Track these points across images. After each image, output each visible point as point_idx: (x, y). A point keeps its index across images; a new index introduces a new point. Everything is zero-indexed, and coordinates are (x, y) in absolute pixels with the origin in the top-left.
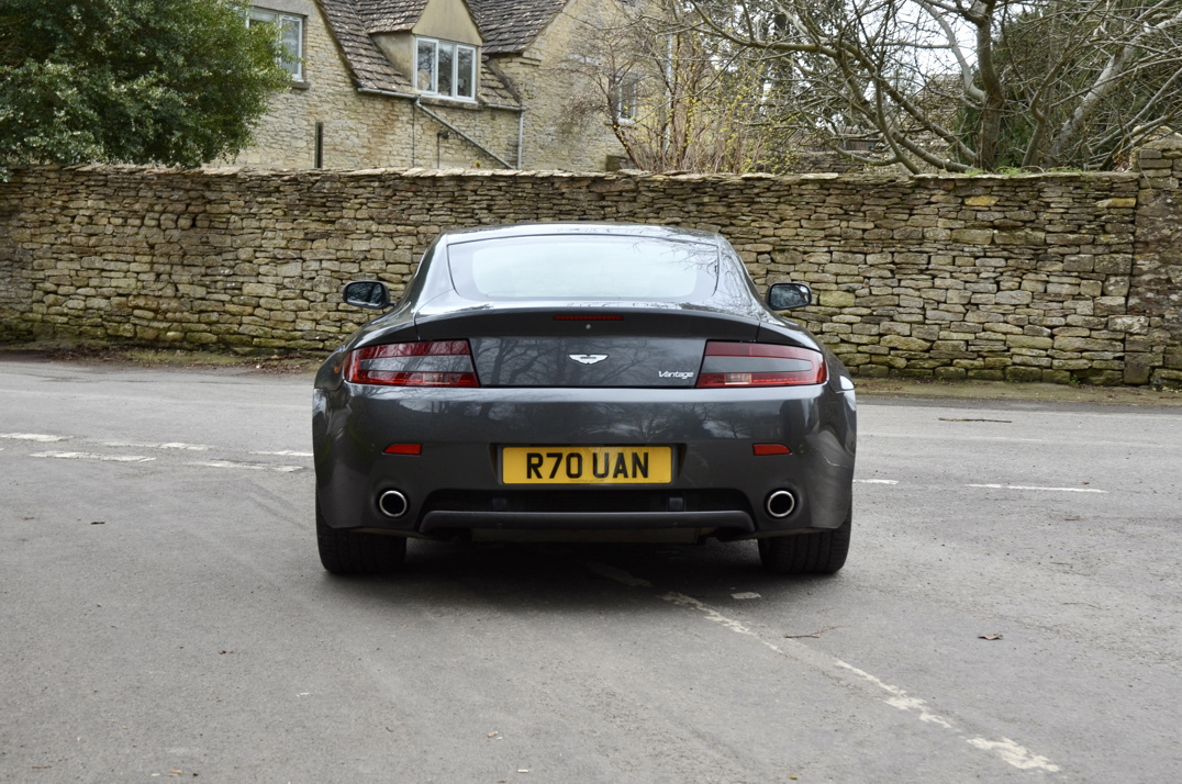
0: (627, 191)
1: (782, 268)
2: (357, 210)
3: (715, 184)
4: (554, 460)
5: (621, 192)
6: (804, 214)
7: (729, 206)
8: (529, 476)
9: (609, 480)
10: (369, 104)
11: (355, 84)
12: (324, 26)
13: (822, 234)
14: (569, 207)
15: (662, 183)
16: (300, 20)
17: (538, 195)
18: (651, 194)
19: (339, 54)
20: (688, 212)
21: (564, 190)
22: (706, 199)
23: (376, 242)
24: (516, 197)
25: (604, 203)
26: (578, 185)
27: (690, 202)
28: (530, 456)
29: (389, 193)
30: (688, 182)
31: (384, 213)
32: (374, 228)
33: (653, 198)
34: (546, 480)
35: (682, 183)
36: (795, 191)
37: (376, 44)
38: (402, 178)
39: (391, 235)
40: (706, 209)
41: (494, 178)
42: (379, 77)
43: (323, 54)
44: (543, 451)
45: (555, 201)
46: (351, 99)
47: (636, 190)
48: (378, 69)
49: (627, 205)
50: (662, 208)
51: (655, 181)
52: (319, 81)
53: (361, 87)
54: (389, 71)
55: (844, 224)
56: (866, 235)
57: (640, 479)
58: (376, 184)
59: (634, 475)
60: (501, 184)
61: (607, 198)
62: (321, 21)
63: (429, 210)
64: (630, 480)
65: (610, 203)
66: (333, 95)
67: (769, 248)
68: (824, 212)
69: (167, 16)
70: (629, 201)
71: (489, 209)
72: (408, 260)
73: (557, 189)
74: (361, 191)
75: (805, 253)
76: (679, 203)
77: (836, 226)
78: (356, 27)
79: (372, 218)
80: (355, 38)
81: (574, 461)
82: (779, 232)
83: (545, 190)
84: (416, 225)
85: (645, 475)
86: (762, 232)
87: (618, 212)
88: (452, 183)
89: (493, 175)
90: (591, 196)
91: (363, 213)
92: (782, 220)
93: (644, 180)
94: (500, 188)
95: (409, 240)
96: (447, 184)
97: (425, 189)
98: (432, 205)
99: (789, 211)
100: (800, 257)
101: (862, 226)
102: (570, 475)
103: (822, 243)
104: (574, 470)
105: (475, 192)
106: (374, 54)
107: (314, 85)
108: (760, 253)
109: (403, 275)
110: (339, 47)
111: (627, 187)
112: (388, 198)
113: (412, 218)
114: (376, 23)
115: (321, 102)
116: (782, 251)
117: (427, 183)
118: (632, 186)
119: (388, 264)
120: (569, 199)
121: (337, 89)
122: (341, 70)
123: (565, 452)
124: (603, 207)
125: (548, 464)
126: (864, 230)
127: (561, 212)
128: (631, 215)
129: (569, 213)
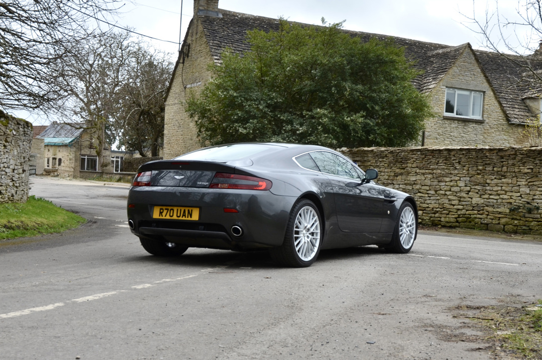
0: (512, 155)
2: (412, 164)
4: (166, 211)
5: (509, 155)
8: (160, 216)
9: (181, 218)
10: (515, 129)
11: (508, 120)
12: (493, 96)
14: (489, 162)
15: (526, 151)
16: (482, 93)
17: (477, 157)
18: (521, 156)
19: (500, 108)
20: (536, 164)
21: (487, 155)
23: (418, 177)
24: (469, 158)
25: (503, 160)
26: (493, 152)
27: (537, 159)
28: (161, 209)
29: (423, 156)
30: (535, 150)
31: (422, 165)
32: (418, 171)
33: (522, 158)
34: (164, 217)
35: (533, 151)
37: (524, 103)
38: (428, 150)
39: (423, 174)
41: (461, 150)
42: (522, 117)
43: (492, 108)
44: (164, 208)
45: (484, 159)
46: (505, 127)
47: (515, 154)
48: (523, 114)
49: (512, 160)
50: (525, 162)
51: (523, 150)
52: (490, 119)
53: (510, 121)
54: (528, 114)
57: (189, 219)
58: (419, 153)
59: (188, 217)
60: (464, 152)
61: (504, 158)
62: (492, 93)
63: (437, 163)
64: (186, 219)
65: (505, 160)
66: (497, 125)
70: (512, 159)
71: (459, 163)
72: (429, 184)
73: (485, 154)
74: (414, 156)
76: (533, 160)
78: (516, 96)
79: (417, 167)
80: (514, 101)
81: (172, 211)
83: (480, 155)
84: (432, 170)
85: (191, 217)
87: (508, 164)
88: (446, 152)
89: (461, 149)
90: (498, 157)
91: (414, 165)
93: (519, 150)
94: (463, 154)
95: (430, 176)
96: (445, 152)
97: (436, 155)
98: (438, 161)
102: (170, 216)
104: (171, 215)
105: (454, 155)
106: (522, 107)
107: (487, 121)
109: (427, 190)
110: (500, 104)
112: (423, 158)
113: (431, 167)
114: (526, 94)
115: (491, 128)
117: (437, 152)
119: (422, 186)
120: (489, 158)
121: (499, 122)
122: (501, 114)
123: (170, 208)
124: (502, 162)
125: (165, 212)
127: (486, 164)
128: (513, 165)
129: (489, 164)
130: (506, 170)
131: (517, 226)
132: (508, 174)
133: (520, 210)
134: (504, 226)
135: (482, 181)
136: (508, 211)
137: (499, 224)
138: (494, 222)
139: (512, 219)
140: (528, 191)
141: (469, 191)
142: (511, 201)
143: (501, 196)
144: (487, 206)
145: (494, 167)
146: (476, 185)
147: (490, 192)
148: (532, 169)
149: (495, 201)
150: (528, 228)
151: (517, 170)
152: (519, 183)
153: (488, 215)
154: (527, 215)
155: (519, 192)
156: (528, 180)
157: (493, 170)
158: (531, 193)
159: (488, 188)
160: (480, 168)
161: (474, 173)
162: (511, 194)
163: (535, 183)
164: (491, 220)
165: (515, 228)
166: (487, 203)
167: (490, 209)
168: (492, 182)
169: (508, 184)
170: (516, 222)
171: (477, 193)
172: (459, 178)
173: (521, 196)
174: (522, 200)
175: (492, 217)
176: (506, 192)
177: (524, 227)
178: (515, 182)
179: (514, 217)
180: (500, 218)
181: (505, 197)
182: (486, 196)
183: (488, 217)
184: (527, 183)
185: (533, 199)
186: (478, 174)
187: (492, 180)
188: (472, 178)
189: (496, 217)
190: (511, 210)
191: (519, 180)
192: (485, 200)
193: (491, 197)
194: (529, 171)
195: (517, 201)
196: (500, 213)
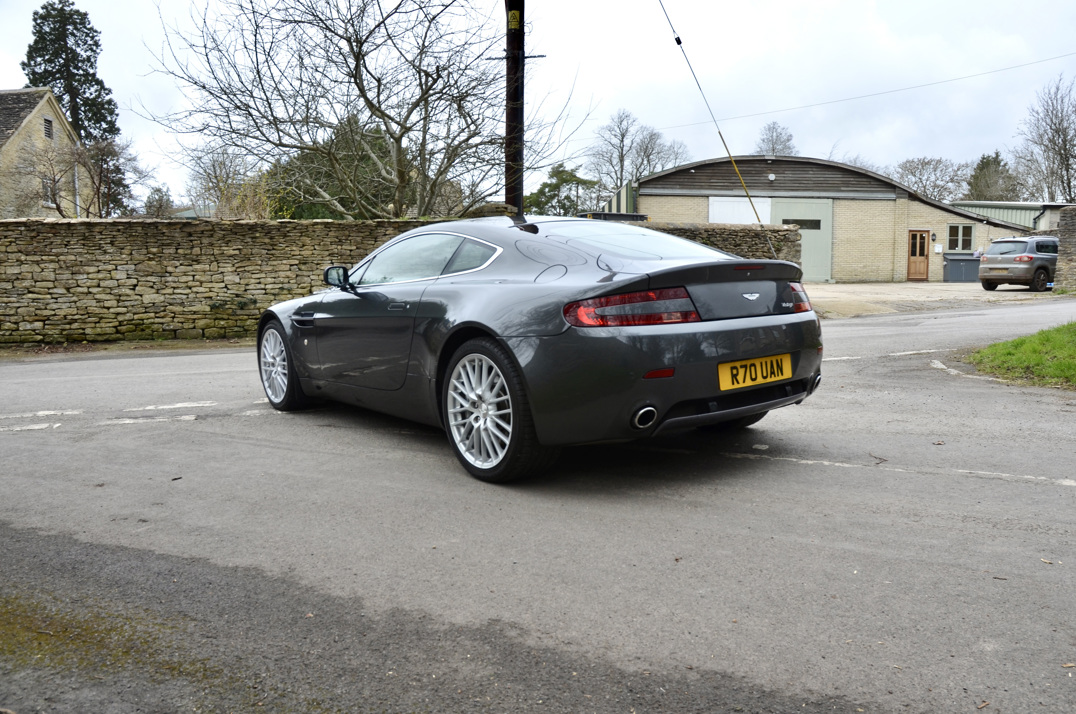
0: (207, 231)
1: (305, 273)
2: (7, 246)
3: (263, 226)
4: (743, 370)
5: (202, 231)
6: (317, 242)
7: (271, 238)
8: (733, 384)
9: (769, 380)
13: (327, 253)
14: (168, 241)
15: (229, 225)
17: (146, 234)
18: (222, 232)
20: (247, 243)
21: (165, 231)
22: (258, 235)
23: (25, 268)
24: (131, 236)
25: (192, 238)
26: (174, 227)
27: (247, 236)
28: (732, 368)
29: (33, 234)
30: (247, 224)
31: (30, 248)
32: (23, 258)
33: (224, 234)
34: (741, 385)
35: (242, 225)
36: (310, 229)
38: (44, 224)
39: (37, 263)
40: (258, 240)
45: (159, 238)
47: (213, 230)
49: (207, 239)
50: (230, 241)
51: (224, 224)
55: (339, 247)
56: (352, 253)
57: (780, 378)
58: (23, 228)
59: (778, 375)
61: (195, 235)
63: (66, 245)
64: (777, 379)
65: (195, 238)
67: (297, 262)
68: (328, 240)
70: (208, 237)
71: (112, 243)
72: (52, 278)
73: (160, 230)
74: (10, 233)
75: (318, 264)
76: (241, 238)
77: (335, 248)
79: (20, 251)
81: (753, 368)
82: (303, 253)
83: (150, 232)
84: (57, 255)
85: (782, 373)
86: (293, 253)
87: (202, 244)
90: (183, 234)
91: (13, 248)
92: (304, 246)
93: (218, 224)
94: (119, 230)
95: (52, 266)
97: (62, 232)
98: (68, 241)
99: (308, 241)
100: (315, 267)
101: (350, 248)
103: (328, 258)
104: (754, 376)
105: (101, 233)
108: (291, 265)
109: (49, 289)
111: (207, 228)
112: (32, 238)
113: (53, 250)
116: (305, 264)
117: (64, 227)
118: (211, 228)
119: (36, 282)
120: (169, 236)
123: (748, 363)
124: (191, 241)
125: (741, 372)
126: (351, 251)
127: (163, 245)
128: (211, 245)
129: (168, 245)
130: (199, 252)
131: (225, 328)
132: (204, 258)
133: (227, 307)
134: (203, 330)
135: (158, 269)
136: (208, 309)
137: (194, 328)
138: (186, 326)
139: (215, 319)
140: (237, 280)
141: (135, 286)
142: (211, 294)
143: (194, 289)
144: (171, 304)
145: (177, 249)
146: (147, 276)
147: (174, 285)
148: (239, 249)
149: (185, 297)
150: (242, 329)
151: (216, 252)
152: (221, 270)
153: (173, 317)
154: (239, 312)
155: (223, 282)
156: (237, 265)
157: (176, 253)
158: (242, 282)
159: (170, 279)
160: (155, 250)
161: (142, 257)
162: (210, 285)
163: (246, 268)
164: (180, 325)
165: (222, 331)
166: (171, 301)
167: (178, 309)
168: (177, 270)
169: (204, 271)
170: (222, 323)
171: (152, 287)
172: (114, 267)
173: (226, 287)
174: (229, 292)
175: (183, 320)
176: (201, 283)
177: (236, 329)
178: (216, 269)
179: (219, 316)
180: (195, 319)
181: (201, 289)
182: (170, 291)
183: (175, 320)
184: (234, 269)
185: (246, 290)
186: (150, 259)
187: (176, 267)
188: (140, 266)
189: (188, 319)
190: (213, 307)
191: (221, 265)
192: (167, 296)
193: (176, 291)
194: (237, 252)
195: (219, 292)
196: (195, 313)
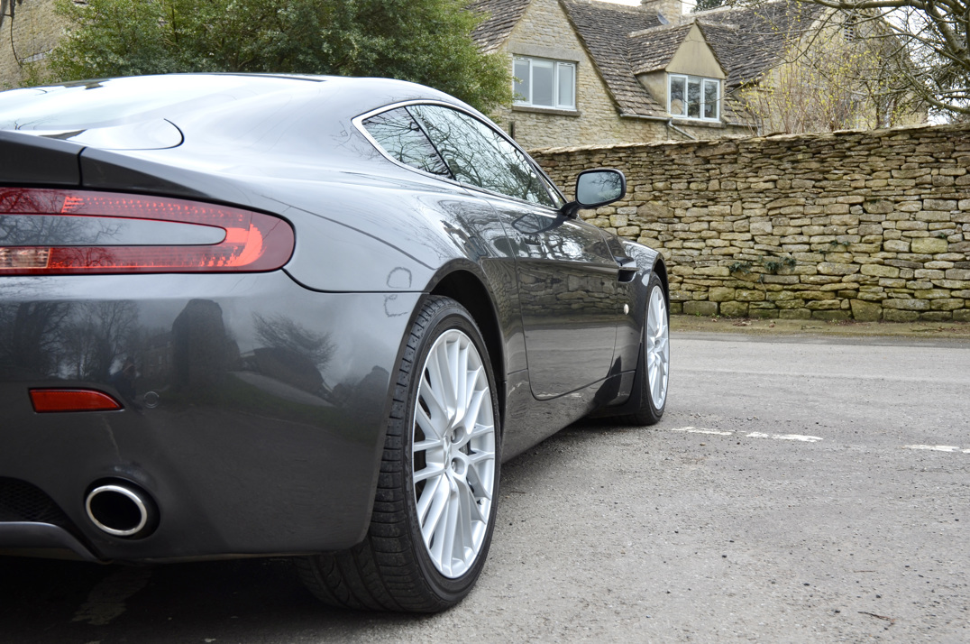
0: (728, 154)
1: (873, 218)
3: (808, 142)
5: (723, 155)
6: (894, 164)
7: (822, 161)
10: (630, 126)
11: (619, 111)
12: (592, 69)
13: (913, 182)
14: (679, 172)
15: (759, 144)
16: (574, 65)
17: (652, 162)
18: (749, 155)
19: (605, 90)
20: (784, 170)
21: (674, 157)
22: (800, 157)
24: (634, 166)
25: (709, 166)
26: (686, 151)
27: (785, 160)
30: (782, 141)
33: (752, 159)
35: (777, 143)
36: (885, 143)
37: (640, 82)
40: (800, 166)
41: (615, 150)
42: (639, 106)
43: (592, 90)
45: (666, 167)
46: (615, 123)
47: (737, 153)
48: (640, 100)
49: (729, 166)
50: (760, 168)
51: (753, 142)
52: (589, 110)
53: (622, 113)
54: (647, 101)
55: (935, 172)
56: (958, 182)
60: (621, 155)
61: (711, 161)
62: (590, 65)
63: (564, 182)
65: (714, 166)
66: (600, 120)
67: (860, 199)
68: (914, 160)
69: (405, 49)
70: (730, 163)
73: (668, 156)
75: (896, 202)
76: (776, 162)
77: (927, 175)
78: (625, 70)
80: (623, 78)
82: (870, 184)
83: (658, 158)
86: (853, 184)
87: (721, 174)
88: (582, 157)
89: (614, 147)
90: (697, 161)
92: (873, 171)
93: (743, 142)
94: (620, 159)
96: (578, 158)
97: (561, 164)
98: (566, 177)
99: (878, 162)
100: (890, 206)
101: (954, 172)
103: (913, 192)
105: (600, 163)
106: (637, 89)
107: (584, 113)
108: (852, 205)
110: (605, 84)
111: (729, 150)
114: (641, 67)
115: (591, 125)
116: (874, 201)
117: (563, 158)
118: (732, 149)
120: (679, 165)
121: (604, 115)
122: (607, 101)
124: (708, 170)
126: (956, 177)
127: (672, 177)
128: (734, 174)
129: (678, 177)
130: (717, 187)
131: (748, 302)
132: (723, 195)
133: (752, 269)
134: (719, 303)
135: (664, 212)
136: (726, 272)
137: (707, 299)
138: (696, 296)
139: (736, 288)
140: (768, 229)
141: (638, 236)
142: (731, 250)
143: (709, 242)
144: (679, 264)
145: (689, 183)
146: (652, 222)
147: (683, 235)
148: (775, 181)
149: (696, 253)
150: (772, 306)
151: (741, 186)
152: (747, 213)
153: (681, 283)
154: (769, 278)
155: (749, 231)
156: (768, 206)
157: (688, 188)
158: (776, 231)
159: (679, 226)
160: (660, 185)
161: (646, 196)
162: (730, 236)
163: (782, 211)
164: (689, 294)
165: (744, 307)
166: (679, 259)
167: (686, 270)
168: (688, 214)
169: (723, 215)
170: (745, 293)
171: (656, 238)
172: (613, 210)
173: (753, 240)
174: (756, 247)
175: (692, 287)
176: (719, 232)
177: (764, 304)
178: (739, 211)
179: (741, 283)
180: (708, 287)
181: (718, 242)
182: (677, 244)
183: (683, 286)
184: (765, 211)
185: (781, 245)
186: (656, 198)
187: (687, 209)
188: (643, 208)
189: (700, 286)
190: (733, 270)
191: (746, 205)
192: (674, 251)
193: (687, 244)
194: (770, 185)
195: (744, 249)
196: (709, 277)
